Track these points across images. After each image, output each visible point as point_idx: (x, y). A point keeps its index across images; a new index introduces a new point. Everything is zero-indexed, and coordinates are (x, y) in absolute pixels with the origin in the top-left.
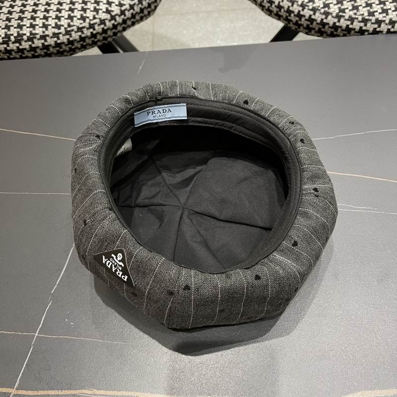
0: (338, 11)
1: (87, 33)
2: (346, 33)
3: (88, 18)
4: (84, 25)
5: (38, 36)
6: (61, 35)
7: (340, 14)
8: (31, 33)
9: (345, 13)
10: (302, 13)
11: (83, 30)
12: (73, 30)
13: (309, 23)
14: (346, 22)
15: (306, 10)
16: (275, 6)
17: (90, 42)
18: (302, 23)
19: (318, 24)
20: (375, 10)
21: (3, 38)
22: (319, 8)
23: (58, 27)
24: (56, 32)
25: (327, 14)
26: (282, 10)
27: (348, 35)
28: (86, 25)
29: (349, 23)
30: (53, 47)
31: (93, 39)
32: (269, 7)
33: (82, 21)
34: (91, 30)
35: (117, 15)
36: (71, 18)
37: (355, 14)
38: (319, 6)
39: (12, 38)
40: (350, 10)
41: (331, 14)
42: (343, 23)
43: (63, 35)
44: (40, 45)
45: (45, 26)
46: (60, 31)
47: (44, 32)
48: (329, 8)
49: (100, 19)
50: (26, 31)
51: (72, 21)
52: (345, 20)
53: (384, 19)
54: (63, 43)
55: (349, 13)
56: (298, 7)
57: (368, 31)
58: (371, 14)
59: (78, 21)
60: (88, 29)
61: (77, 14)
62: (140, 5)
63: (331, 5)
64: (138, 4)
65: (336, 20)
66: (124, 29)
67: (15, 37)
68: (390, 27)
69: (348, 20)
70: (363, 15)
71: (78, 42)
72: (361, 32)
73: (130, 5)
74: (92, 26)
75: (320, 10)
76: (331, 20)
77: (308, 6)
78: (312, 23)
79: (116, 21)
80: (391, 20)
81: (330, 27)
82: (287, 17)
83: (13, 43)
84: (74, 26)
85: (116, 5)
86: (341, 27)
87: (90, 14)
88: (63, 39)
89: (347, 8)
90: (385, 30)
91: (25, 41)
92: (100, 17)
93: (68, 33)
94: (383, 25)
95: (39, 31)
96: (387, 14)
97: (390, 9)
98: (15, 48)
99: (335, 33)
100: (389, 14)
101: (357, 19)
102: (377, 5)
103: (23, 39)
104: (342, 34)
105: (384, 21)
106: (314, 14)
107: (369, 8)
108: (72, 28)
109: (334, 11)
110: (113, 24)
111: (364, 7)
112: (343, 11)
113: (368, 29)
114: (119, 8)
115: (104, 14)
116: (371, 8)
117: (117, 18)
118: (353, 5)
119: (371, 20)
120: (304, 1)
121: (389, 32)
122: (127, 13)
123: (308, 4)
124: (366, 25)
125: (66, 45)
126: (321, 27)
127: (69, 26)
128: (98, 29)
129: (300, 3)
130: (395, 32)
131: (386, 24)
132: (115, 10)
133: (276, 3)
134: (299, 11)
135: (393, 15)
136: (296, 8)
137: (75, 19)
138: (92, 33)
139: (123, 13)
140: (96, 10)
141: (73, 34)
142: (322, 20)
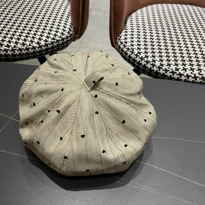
0: (159, 65)
2: (163, 77)
3: (26, 44)
4: (23, 48)
7: (161, 66)
9: (163, 66)
10: (141, 62)
11: (22, 50)
12: (16, 49)
13: (144, 68)
14: (163, 71)
15: (143, 61)
16: (128, 56)
18: (140, 67)
19: (148, 69)
20: (180, 68)
22: (150, 62)
23: (8, 46)
24: (6, 49)
25: (154, 65)
26: (131, 59)
27: (164, 78)
28: (24, 48)
29: (165, 72)
30: (3, 56)
31: (27, 56)
32: (125, 56)
33: (22, 46)
34: (27, 51)
35: (43, 45)
36: (16, 43)
37: (168, 68)
38: (150, 61)
40: (166, 66)
41: (156, 66)
42: (161, 71)
43: (10, 51)
45: (1, 45)
46: (9, 49)
48: (155, 62)
49: (33, 46)
51: (17, 45)
53: (184, 73)
54: (9, 55)
55: (165, 67)
56: (139, 59)
57: (174, 78)
58: (177, 70)
59: (20, 45)
60: (25, 50)
61: (21, 41)
62: (57, 43)
64: (56, 42)
65: (158, 69)
66: (47, 53)
68: (186, 78)
70: (172, 69)
72: (171, 78)
73: (51, 42)
74: (28, 49)
75: (150, 63)
76: (155, 69)
77: (144, 59)
79: (42, 48)
80: (187, 74)
81: (154, 72)
82: (133, 63)
84: (17, 47)
85: (44, 41)
86: (160, 73)
87: (28, 43)
88: (10, 53)
89: (165, 64)
90: (184, 80)
92: (33, 45)
93: (13, 50)
94: (183, 77)
96: (186, 71)
97: (188, 69)
99: (157, 76)
100: (187, 71)
101: (169, 71)
102: (181, 65)
104: (160, 77)
105: (184, 75)
106: (147, 64)
107: (176, 66)
108: (16, 48)
109: (158, 65)
110: (40, 50)
111: (174, 65)
112: (162, 65)
113: (174, 77)
114: (45, 42)
115: (36, 44)
116: (177, 67)
117: (43, 47)
118: (168, 63)
119: (176, 73)
120: (142, 57)
121: (185, 80)
122: (49, 46)
124: (173, 75)
125: (11, 56)
126: (150, 71)
127: (15, 47)
128: (31, 51)
129: (140, 57)
130: (189, 81)
131: (184, 76)
132: (43, 43)
133: (129, 55)
134: (139, 61)
135: (189, 72)
136: (138, 59)
137: (19, 44)
138: (27, 52)
139: (46, 45)
140: (32, 42)
141: (16, 51)
142: (151, 68)
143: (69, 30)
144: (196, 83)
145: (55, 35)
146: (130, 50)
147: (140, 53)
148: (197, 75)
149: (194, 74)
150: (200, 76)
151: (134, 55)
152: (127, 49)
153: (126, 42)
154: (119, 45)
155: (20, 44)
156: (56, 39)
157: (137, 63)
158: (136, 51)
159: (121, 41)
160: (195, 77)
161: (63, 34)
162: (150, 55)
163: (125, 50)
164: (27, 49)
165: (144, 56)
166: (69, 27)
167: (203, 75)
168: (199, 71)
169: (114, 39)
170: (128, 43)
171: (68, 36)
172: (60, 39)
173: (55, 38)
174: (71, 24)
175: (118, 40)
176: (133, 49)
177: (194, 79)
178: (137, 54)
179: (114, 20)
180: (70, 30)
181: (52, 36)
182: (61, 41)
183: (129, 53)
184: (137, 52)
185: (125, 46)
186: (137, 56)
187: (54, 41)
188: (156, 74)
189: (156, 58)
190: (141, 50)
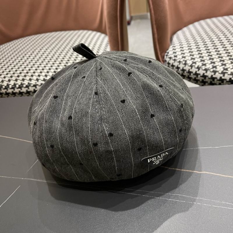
0: (222, 70)
5: (32, 85)
7: (225, 71)
8: (29, 83)
9: (228, 70)
10: (198, 72)
13: (203, 78)
14: (229, 76)
15: (200, 70)
16: (181, 70)
18: (199, 79)
19: (209, 78)
21: (12, 86)
22: (209, 69)
25: (215, 72)
26: (185, 72)
38: (209, 68)
39: (17, 86)
40: (231, 69)
41: (218, 72)
42: (227, 77)
44: (33, 90)
45: (37, 80)
47: (36, 83)
48: (216, 68)
50: (26, 82)
52: (229, 75)
55: (230, 71)
63: (218, 67)
65: (222, 75)
67: (19, 85)
69: (230, 75)
78: (205, 78)
81: (218, 80)
82: (188, 76)
83: (17, 88)
86: (226, 80)
89: (229, 68)
91: (25, 88)
95: (33, 82)
98: (18, 91)
103: (23, 87)
106: (206, 72)
109: (220, 70)
112: (227, 69)
123: (202, 67)
126: (211, 80)
129: (196, 66)
133: (181, 68)
134: (196, 71)
136: (194, 70)
142: (212, 76)
146: (182, 62)
147: (195, 63)
151: (189, 66)
153: (176, 56)
154: (167, 61)
157: (194, 74)
158: (190, 62)
159: (170, 56)
162: (208, 62)
163: (176, 64)
165: (201, 65)
170: (178, 56)
175: (165, 57)
176: (186, 61)
179: (158, 35)
183: (181, 66)
185: (175, 60)
186: (191, 66)
188: (220, 82)
189: (217, 64)
190: (196, 60)
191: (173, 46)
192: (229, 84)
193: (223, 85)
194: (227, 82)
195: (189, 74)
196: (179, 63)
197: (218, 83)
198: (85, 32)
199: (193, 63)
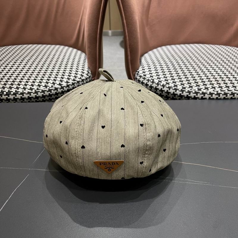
0: (182, 88)
1: (47, 93)
3: (49, 86)
4: (46, 89)
5: (19, 93)
6: (32, 93)
7: (183, 89)
8: (16, 91)
9: (185, 89)
11: (45, 92)
12: (39, 91)
13: (167, 94)
14: (186, 93)
15: (165, 88)
16: (149, 87)
17: (48, 99)
18: (163, 94)
19: (172, 94)
20: (201, 88)
23: (31, 89)
24: (30, 92)
25: (176, 90)
26: (153, 88)
28: (47, 89)
29: (188, 94)
30: (27, 99)
31: (50, 97)
33: (45, 88)
34: (49, 92)
35: (65, 86)
36: (39, 86)
37: (191, 90)
38: (172, 86)
39: (5, 93)
40: (188, 88)
41: (178, 89)
42: (185, 94)
43: (34, 93)
44: (20, 97)
45: (24, 89)
46: (32, 91)
47: (23, 91)
48: (177, 87)
49: (55, 87)
50: (14, 90)
51: (40, 87)
52: (186, 92)
53: (206, 92)
54: (32, 97)
57: (198, 98)
58: (200, 90)
60: (47, 91)
61: (43, 84)
64: (77, 83)
65: (181, 92)
67: (6, 92)
68: (210, 96)
69: (187, 92)
70: (195, 90)
71: (41, 98)
72: (195, 98)
73: (72, 83)
75: (172, 88)
76: (178, 92)
77: (166, 86)
78: (168, 94)
79: (63, 89)
80: (210, 92)
81: (178, 96)
83: (5, 95)
85: (65, 82)
86: (184, 96)
88: (33, 95)
90: (208, 98)
91: (12, 95)
92: (55, 86)
93: (36, 92)
94: (206, 95)
95: (20, 90)
96: (208, 90)
97: (209, 87)
98: (5, 98)
101: (192, 92)
102: (202, 86)
103: (11, 94)
105: (207, 93)
106: (169, 90)
108: (39, 90)
109: (180, 88)
110: (62, 91)
111: (195, 87)
112: (185, 88)
113: (198, 97)
114: (66, 83)
115: (58, 85)
116: (199, 87)
117: (65, 88)
118: (189, 86)
119: (199, 92)
120: (163, 84)
121: (210, 98)
123: (166, 85)
124: (197, 95)
125: (34, 99)
126: (173, 96)
127: (38, 89)
128: (53, 92)
129: (162, 85)
130: (213, 99)
131: (208, 95)
132: (64, 84)
133: (150, 85)
134: (162, 89)
135: (211, 90)
136: (160, 87)
137: (41, 86)
138: (49, 94)
139: (68, 86)
140: (54, 83)
141: (39, 93)
142: (174, 92)
143: (87, 72)
144: (220, 99)
145: (76, 77)
146: (150, 80)
147: (161, 82)
148: (219, 92)
149: (216, 91)
150: (223, 92)
151: (156, 84)
152: (147, 80)
153: (145, 75)
154: (138, 79)
155: (43, 86)
156: (77, 80)
157: (159, 91)
158: (156, 81)
159: (140, 75)
160: (218, 94)
161: (82, 76)
162: (170, 81)
163: (145, 82)
164: (50, 90)
165: (165, 83)
166: (87, 70)
167: (225, 91)
168: (220, 88)
169: (133, 75)
170: (147, 75)
171: (88, 78)
172: (81, 80)
173: (75, 79)
174: (88, 67)
175: (136, 75)
176: (153, 80)
177: (217, 96)
178: (158, 83)
180: (89, 73)
181: (72, 78)
182: (81, 82)
183: (150, 83)
184: (158, 82)
185: (144, 78)
186: (158, 84)
187: (75, 82)
188: (180, 98)
189: (177, 83)
190: (161, 79)
191: (142, 66)
192: (186, 100)
193: (182, 100)
194: (185, 98)
195: (155, 90)
196: (147, 81)
197: (178, 99)
198: (62, 47)
199: (159, 81)
